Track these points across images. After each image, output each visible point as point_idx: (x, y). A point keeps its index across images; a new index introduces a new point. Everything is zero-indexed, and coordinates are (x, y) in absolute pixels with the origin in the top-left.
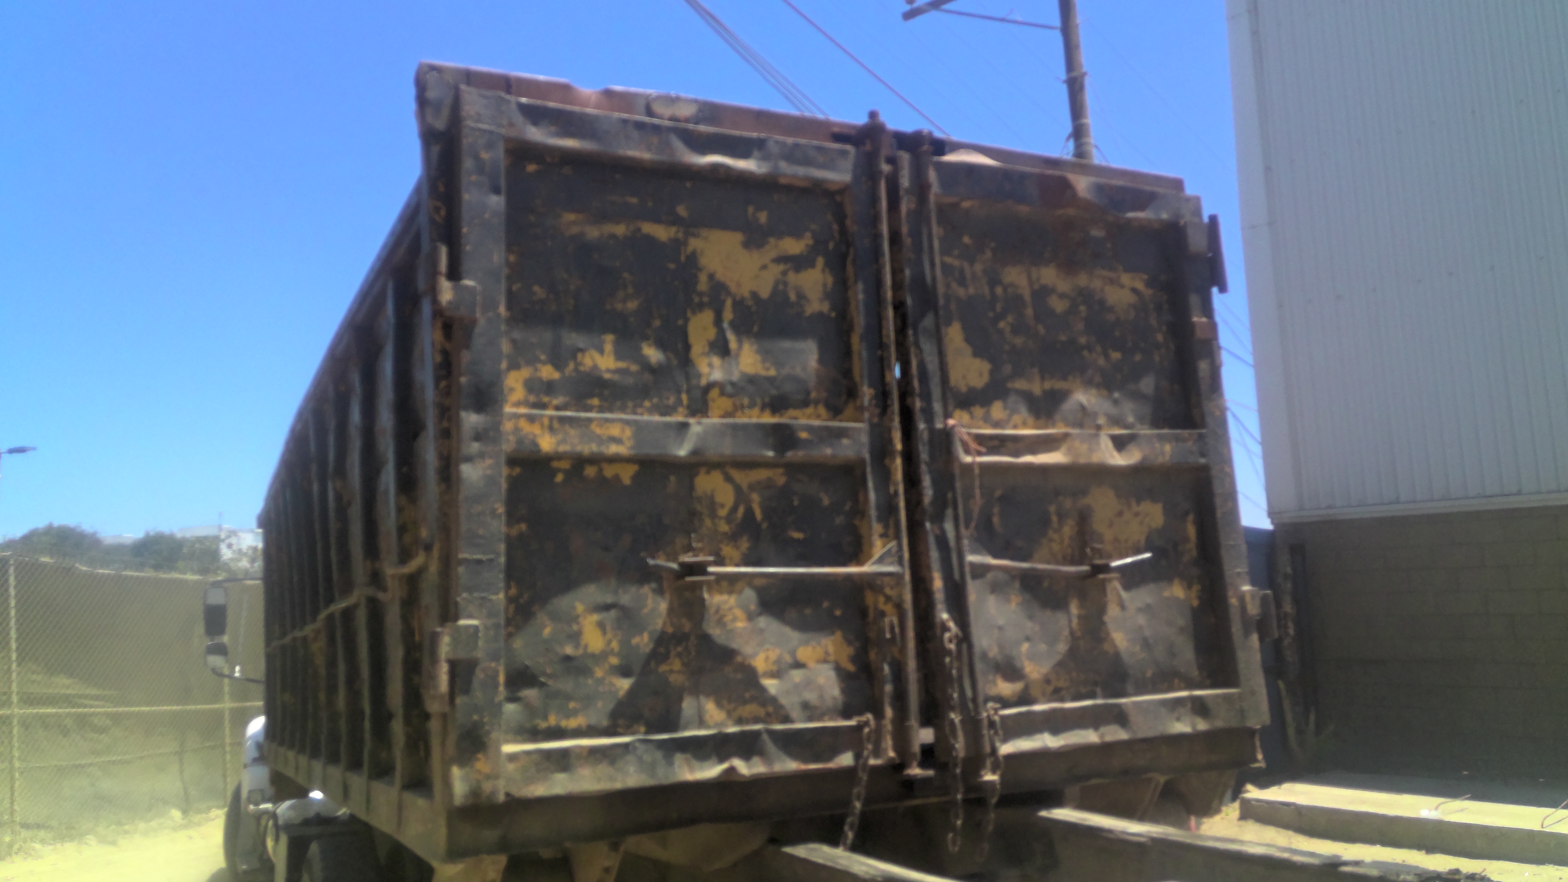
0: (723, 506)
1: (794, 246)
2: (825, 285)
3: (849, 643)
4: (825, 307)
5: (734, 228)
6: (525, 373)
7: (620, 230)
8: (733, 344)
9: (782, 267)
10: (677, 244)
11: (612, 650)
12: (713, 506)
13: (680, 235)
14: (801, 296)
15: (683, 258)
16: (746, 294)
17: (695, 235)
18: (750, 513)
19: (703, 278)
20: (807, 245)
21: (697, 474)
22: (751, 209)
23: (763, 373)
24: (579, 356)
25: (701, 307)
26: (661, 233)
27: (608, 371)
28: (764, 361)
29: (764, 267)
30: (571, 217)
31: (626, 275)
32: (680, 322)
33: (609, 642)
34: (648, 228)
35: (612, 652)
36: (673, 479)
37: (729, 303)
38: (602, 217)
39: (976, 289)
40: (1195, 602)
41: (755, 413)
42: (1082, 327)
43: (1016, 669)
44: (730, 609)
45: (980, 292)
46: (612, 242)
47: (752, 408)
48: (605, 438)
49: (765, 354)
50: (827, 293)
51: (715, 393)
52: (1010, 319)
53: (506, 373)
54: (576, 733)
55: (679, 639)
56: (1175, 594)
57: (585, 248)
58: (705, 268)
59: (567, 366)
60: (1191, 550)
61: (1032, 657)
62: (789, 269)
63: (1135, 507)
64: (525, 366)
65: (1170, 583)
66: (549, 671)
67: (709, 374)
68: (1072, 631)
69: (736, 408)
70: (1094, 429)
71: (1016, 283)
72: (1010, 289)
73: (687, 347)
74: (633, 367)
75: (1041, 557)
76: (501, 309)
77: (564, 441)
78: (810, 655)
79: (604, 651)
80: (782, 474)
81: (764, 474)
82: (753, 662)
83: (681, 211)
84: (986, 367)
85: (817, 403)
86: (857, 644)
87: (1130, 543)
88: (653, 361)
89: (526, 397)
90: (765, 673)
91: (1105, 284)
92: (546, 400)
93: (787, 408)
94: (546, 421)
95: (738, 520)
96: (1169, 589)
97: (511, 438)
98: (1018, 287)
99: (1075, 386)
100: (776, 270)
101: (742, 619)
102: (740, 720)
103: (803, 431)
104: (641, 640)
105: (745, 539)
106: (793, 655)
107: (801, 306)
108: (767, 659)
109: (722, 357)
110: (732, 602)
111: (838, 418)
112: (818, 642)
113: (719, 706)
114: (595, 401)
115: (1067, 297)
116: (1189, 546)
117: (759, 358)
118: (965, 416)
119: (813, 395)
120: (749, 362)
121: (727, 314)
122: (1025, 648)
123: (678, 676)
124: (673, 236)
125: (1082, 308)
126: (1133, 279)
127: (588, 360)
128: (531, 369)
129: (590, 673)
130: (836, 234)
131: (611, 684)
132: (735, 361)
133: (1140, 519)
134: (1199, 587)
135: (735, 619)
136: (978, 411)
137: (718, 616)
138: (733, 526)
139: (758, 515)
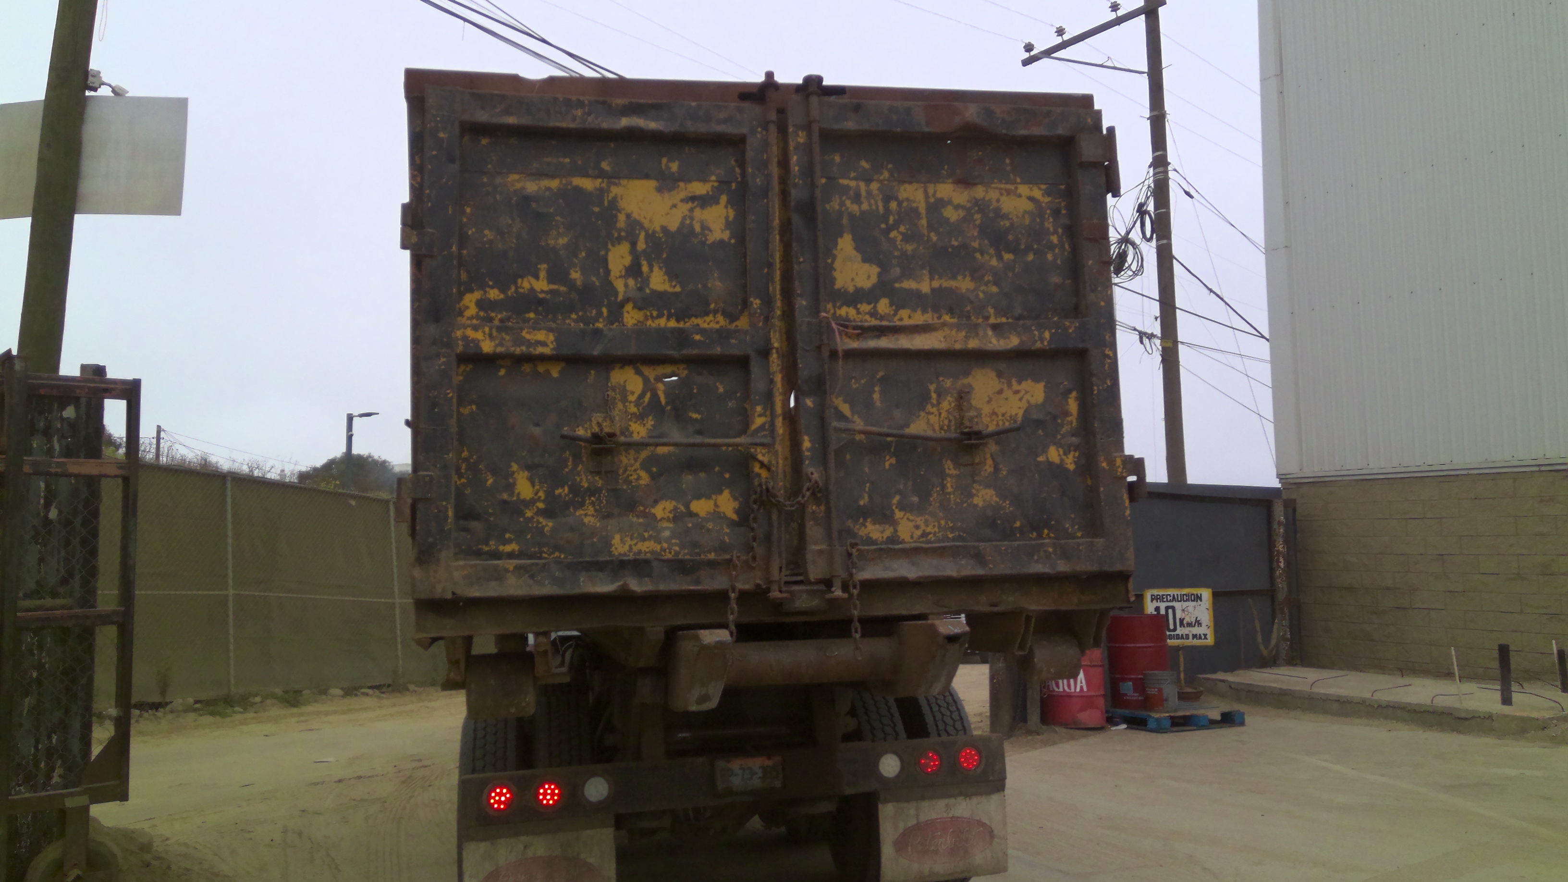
0: (633, 393)
1: (700, 188)
2: (727, 218)
3: (735, 498)
4: (726, 236)
5: (649, 177)
6: (477, 295)
7: (554, 184)
8: (645, 268)
9: (690, 205)
10: (602, 191)
11: (539, 498)
12: (624, 393)
13: (604, 185)
14: (705, 227)
15: (606, 203)
16: (658, 229)
17: (616, 184)
18: (655, 396)
19: (622, 217)
20: (713, 186)
21: (613, 369)
22: (664, 162)
23: (670, 290)
24: (520, 281)
25: (619, 240)
26: (587, 184)
27: (542, 291)
28: (670, 281)
29: (675, 206)
30: (516, 177)
31: (558, 218)
32: (603, 253)
33: (537, 493)
34: (578, 181)
35: (539, 500)
36: (593, 372)
37: (642, 235)
38: (541, 175)
39: (870, 205)
40: (1072, 467)
41: (662, 322)
42: (976, 234)
43: (886, 518)
44: (635, 470)
45: (874, 207)
46: (547, 193)
47: (660, 316)
48: (533, 341)
49: (672, 275)
50: (728, 225)
51: (629, 307)
52: (902, 229)
53: (461, 295)
54: (511, 555)
55: (593, 491)
56: (1050, 460)
57: (526, 199)
58: (624, 209)
59: (510, 289)
60: (1071, 422)
61: (902, 507)
62: (695, 207)
63: (1015, 386)
64: (478, 290)
65: (1045, 450)
66: (490, 511)
67: (625, 292)
68: (943, 487)
69: (646, 318)
70: (980, 321)
71: (912, 198)
72: (905, 204)
73: (608, 272)
74: (563, 289)
75: (918, 427)
76: (454, 248)
77: (501, 344)
78: (701, 507)
79: (533, 498)
80: (684, 369)
81: (668, 369)
82: (653, 511)
83: (605, 165)
84: (875, 270)
85: (715, 312)
86: (741, 500)
87: (1007, 416)
88: (579, 283)
89: (477, 313)
90: (662, 519)
91: (1001, 194)
92: (493, 314)
93: (690, 317)
94: (487, 330)
95: (645, 404)
96: (1044, 455)
97: (460, 342)
98: (914, 202)
99: (964, 284)
100: (684, 208)
101: (645, 478)
102: (640, 552)
103: (697, 334)
104: (563, 491)
105: (650, 418)
106: (687, 506)
107: (705, 236)
108: (664, 509)
109: (635, 279)
110: (637, 465)
111: (734, 324)
112: (709, 497)
113: (622, 541)
114: (532, 315)
115: (963, 207)
116: (1069, 419)
117: (666, 278)
118: (852, 312)
119: (712, 306)
120: (658, 281)
121: (641, 246)
122: (896, 499)
123: (592, 519)
124: (598, 186)
125: (977, 217)
126: (1031, 190)
127: (526, 284)
128: (482, 292)
129: (522, 514)
130: (738, 176)
131: (538, 522)
132: (646, 281)
133: (1019, 395)
134: (1077, 454)
135: (639, 478)
136: (865, 307)
137: (625, 476)
138: (641, 409)
139: (663, 400)
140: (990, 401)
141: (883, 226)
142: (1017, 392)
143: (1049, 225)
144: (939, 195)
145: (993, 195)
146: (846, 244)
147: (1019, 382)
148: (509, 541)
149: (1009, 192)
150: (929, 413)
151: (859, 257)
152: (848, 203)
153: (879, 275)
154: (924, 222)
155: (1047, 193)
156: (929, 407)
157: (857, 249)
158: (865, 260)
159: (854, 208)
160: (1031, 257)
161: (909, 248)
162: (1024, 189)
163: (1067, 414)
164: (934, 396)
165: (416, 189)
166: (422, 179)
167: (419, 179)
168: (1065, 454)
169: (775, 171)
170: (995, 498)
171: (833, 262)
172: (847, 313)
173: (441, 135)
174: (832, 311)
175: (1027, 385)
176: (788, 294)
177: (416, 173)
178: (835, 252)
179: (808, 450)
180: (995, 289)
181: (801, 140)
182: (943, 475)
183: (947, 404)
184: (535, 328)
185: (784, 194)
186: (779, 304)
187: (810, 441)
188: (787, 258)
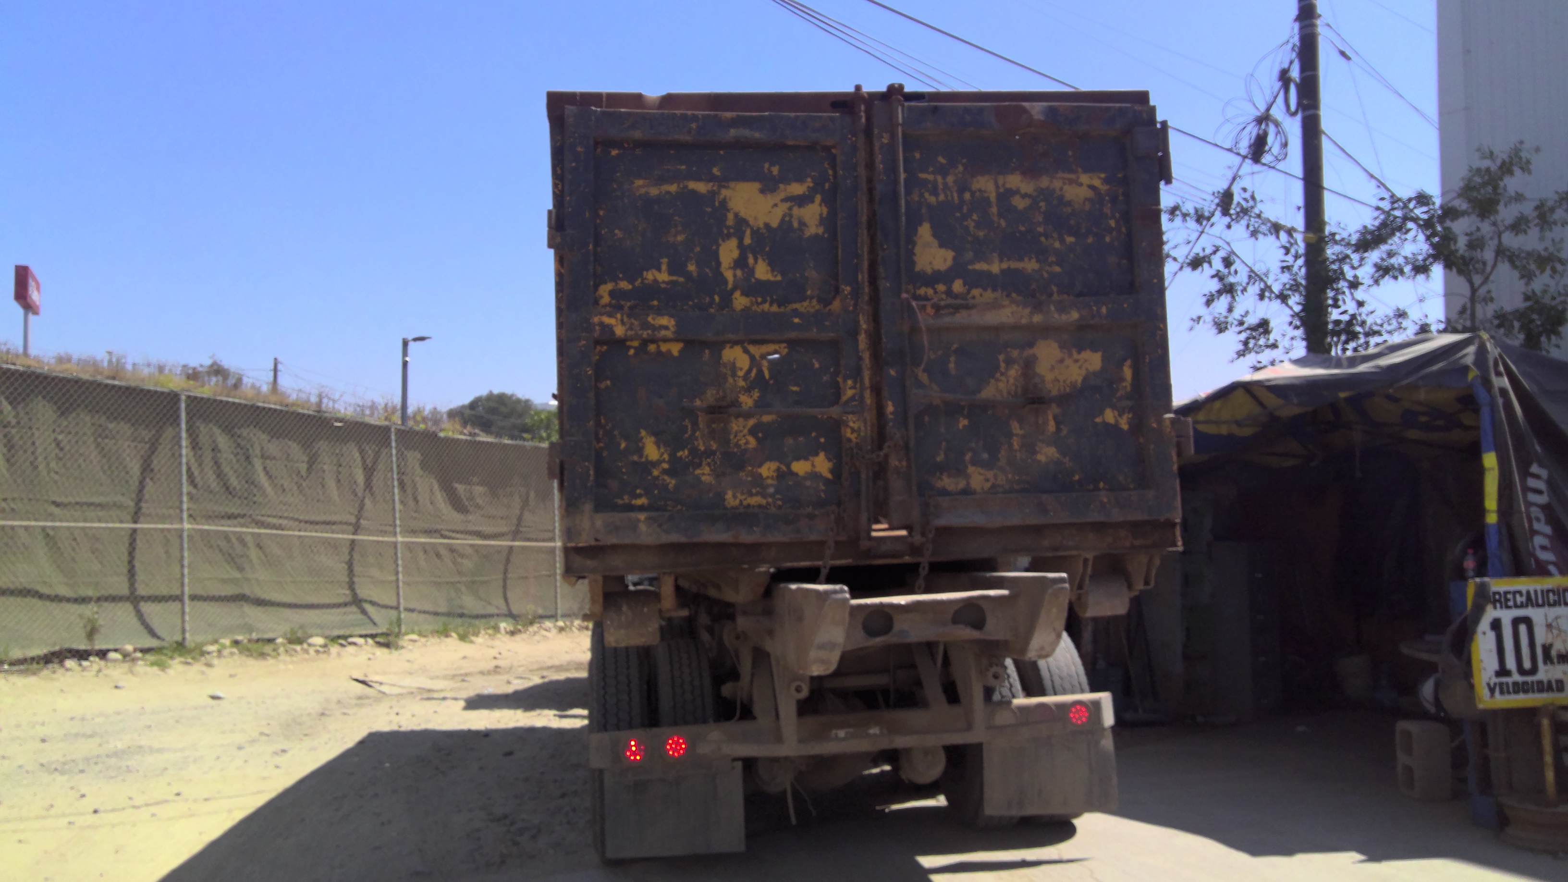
0: (741, 369)
1: (797, 189)
2: (821, 215)
3: (829, 460)
4: (820, 231)
5: (754, 180)
6: (609, 286)
7: (673, 188)
8: (751, 261)
9: (789, 204)
10: (713, 194)
11: (664, 459)
12: (734, 369)
13: (715, 188)
14: (802, 224)
15: (717, 204)
16: (762, 225)
17: (727, 187)
18: (760, 372)
19: (730, 216)
20: (808, 187)
21: (724, 348)
22: (767, 165)
23: (772, 279)
24: (645, 273)
25: (728, 236)
26: (701, 187)
27: (664, 282)
28: (773, 270)
29: (776, 205)
30: (639, 182)
31: (676, 218)
32: (714, 247)
33: (662, 455)
34: (692, 185)
35: (664, 461)
36: (707, 351)
37: (748, 232)
38: (661, 180)
39: (946, 196)
40: (1125, 427)
41: (766, 307)
42: (1041, 219)
43: (960, 471)
44: (744, 436)
45: (949, 198)
46: (667, 197)
47: (764, 302)
48: (657, 326)
49: (773, 265)
50: (822, 221)
51: (737, 294)
52: (975, 217)
53: (596, 287)
54: (641, 508)
55: (709, 453)
56: (1106, 420)
57: (649, 202)
58: (732, 209)
59: (637, 280)
60: (1126, 387)
61: (975, 463)
62: (794, 206)
63: (1075, 355)
64: (610, 281)
65: (1101, 412)
66: (624, 470)
67: (734, 281)
68: (1011, 445)
69: (752, 304)
70: (1044, 297)
71: (983, 189)
72: (978, 194)
73: (719, 264)
74: (682, 280)
75: (988, 393)
76: (591, 246)
77: (631, 329)
78: (800, 467)
79: (658, 460)
80: (785, 348)
81: (772, 347)
82: (760, 470)
83: (716, 171)
84: (950, 255)
85: (812, 298)
86: (835, 461)
87: (1068, 382)
88: (695, 274)
89: (610, 302)
90: (768, 477)
91: (1064, 184)
92: (623, 303)
93: (790, 303)
94: (619, 316)
95: (752, 379)
96: (1101, 417)
97: (597, 328)
98: (985, 192)
99: (1030, 265)
100: (784, 207)
101: (752, 442)
102: (749, 506)
103: (796, 317)
104: (683, 454)
105: (756, 390)
106: (788, 466)
107: (802, 231)
108: (769, 469)
109: (742, 270)
110: (746, 431)
111: (828, 309)
112: (806, 459)
113: (735, 497)
114: (655, 303)
115: (1030, 196)
116: (1124, 384)
117: (769, 268)
118: (930, 291)
119: (809, 293)
120: (762, 271)
121: (747, 241)
122: (968, 457)
123: (708, 477)
124: (710, 189)
125: (1042, 204)
126: (1091, 178)
127: (650, 275)
128: (613, 284)
129: (650, 473)
130: (831, 177)
131: (664, 480)
132: (752, 271)
133: (1079, 364)
134: (1130, 416)
135: (747, 443)
136: (941, 288)
137: (736, 440)
138: (748, 382)
139: (767, 375)
140: (1052, 368)
141: (958, 215)
142: (1076, 361)
143: (1107, 210)
144: (1008, 186)
145: (1057, 184)
146: (925, 231)
147: (1079, 353)
148: (640, 496)
149: (1071, 182)
150: (998, 380)
151: (936, 243)
152: (927, 195)
153: (954, 258)
154: (994, 210)
155: (1106, 181)
156: (998, 375)
157: (935, 235)
158: (941, 246)
159: (932, 200)
160: (1090, 240)
161: (981, 234)
162: (1085, 179)
163: (1123, 380)
164: (1003, 365)
165: (559, 198)
166: (563, 186)
167: (560, 186)
168: (1120, 415)
169: (862, 172)
170: (1057, 455)
171: (913, 248)
172: (926, 292)
173: (579, 149)
174: (912, 291)
175: (1087, 354)
176: (873, 281)
177: (557, 182)
178: (915, 239)
179: (891, 413)
180: (1057, 269)
181: (885, 141)
182: (1010, 435)
183: (1014, 372)
184: (659, 312)
185: (871, 190)
186: (867, 290)
187: (894, 406)
188: (872, 250)
